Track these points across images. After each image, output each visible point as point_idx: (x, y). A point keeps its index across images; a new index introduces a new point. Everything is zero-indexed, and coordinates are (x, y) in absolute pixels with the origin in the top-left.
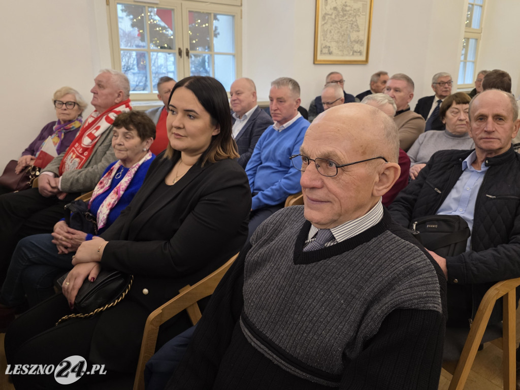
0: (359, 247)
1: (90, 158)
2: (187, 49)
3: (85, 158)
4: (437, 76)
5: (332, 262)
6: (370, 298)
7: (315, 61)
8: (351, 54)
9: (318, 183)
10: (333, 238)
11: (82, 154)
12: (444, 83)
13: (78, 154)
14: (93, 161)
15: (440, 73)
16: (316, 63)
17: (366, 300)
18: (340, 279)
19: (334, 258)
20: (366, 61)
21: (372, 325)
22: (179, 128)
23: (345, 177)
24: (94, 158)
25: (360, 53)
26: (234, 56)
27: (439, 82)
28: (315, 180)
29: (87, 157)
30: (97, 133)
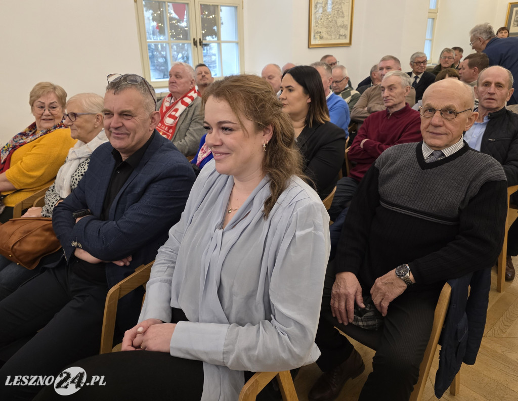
0: (458, 158)
1: (175, 134)
2: (200, 39)
3: (171, 135)
4: (414, 56)
5: (445, 166)
6: (471, 179)
7: (309, 46)
8: (338, 37)
9: (441, 123)
10: (443, 154)
11: (168, 131)
12: (420, 62)
13: (165, 132)
14: (178, 136)
15: (417, 53)
16: (310, 47)
17: (469, 180)
18: (451, 174)
19: (446, 164)
20: (350, 43)
21: (474, 190)
22: (283, 99)
23: (457, 120)
24: (178, 135)
25: (345, 36)
26: (237, 43)
27: (416, 61)
28: (440, 121)
29: (172, 134)
30: (178, 114)
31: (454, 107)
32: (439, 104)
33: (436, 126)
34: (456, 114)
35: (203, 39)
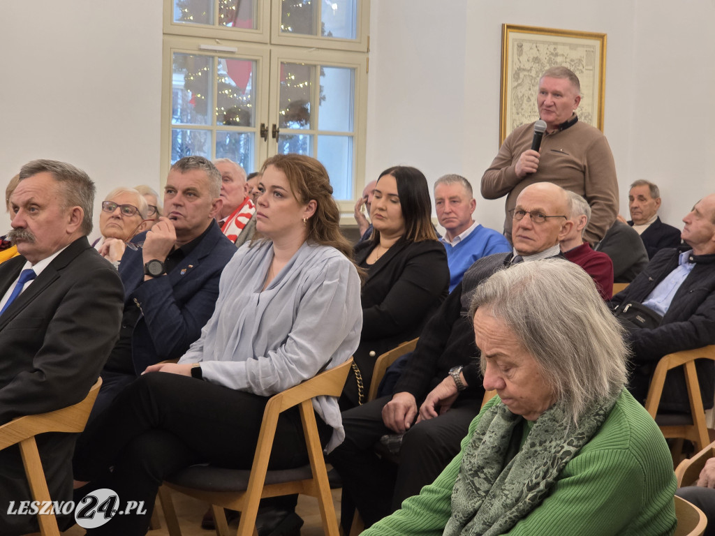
2: (274, 126)
22: (381, 209)
28: (529, 224)
31: (543, 210)
32: (529, 207)
33: (526, 229)
34: (545, 217)
35: (280, 126)
